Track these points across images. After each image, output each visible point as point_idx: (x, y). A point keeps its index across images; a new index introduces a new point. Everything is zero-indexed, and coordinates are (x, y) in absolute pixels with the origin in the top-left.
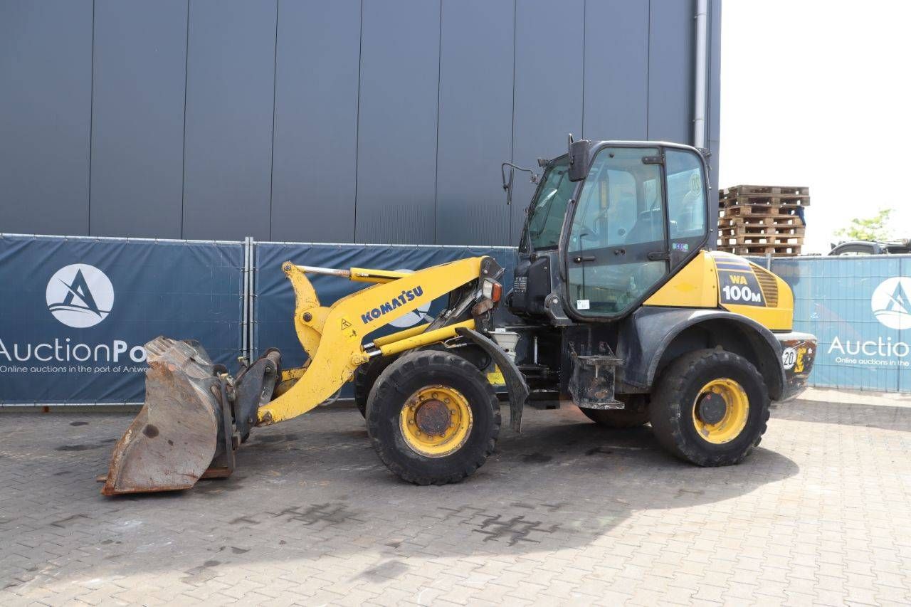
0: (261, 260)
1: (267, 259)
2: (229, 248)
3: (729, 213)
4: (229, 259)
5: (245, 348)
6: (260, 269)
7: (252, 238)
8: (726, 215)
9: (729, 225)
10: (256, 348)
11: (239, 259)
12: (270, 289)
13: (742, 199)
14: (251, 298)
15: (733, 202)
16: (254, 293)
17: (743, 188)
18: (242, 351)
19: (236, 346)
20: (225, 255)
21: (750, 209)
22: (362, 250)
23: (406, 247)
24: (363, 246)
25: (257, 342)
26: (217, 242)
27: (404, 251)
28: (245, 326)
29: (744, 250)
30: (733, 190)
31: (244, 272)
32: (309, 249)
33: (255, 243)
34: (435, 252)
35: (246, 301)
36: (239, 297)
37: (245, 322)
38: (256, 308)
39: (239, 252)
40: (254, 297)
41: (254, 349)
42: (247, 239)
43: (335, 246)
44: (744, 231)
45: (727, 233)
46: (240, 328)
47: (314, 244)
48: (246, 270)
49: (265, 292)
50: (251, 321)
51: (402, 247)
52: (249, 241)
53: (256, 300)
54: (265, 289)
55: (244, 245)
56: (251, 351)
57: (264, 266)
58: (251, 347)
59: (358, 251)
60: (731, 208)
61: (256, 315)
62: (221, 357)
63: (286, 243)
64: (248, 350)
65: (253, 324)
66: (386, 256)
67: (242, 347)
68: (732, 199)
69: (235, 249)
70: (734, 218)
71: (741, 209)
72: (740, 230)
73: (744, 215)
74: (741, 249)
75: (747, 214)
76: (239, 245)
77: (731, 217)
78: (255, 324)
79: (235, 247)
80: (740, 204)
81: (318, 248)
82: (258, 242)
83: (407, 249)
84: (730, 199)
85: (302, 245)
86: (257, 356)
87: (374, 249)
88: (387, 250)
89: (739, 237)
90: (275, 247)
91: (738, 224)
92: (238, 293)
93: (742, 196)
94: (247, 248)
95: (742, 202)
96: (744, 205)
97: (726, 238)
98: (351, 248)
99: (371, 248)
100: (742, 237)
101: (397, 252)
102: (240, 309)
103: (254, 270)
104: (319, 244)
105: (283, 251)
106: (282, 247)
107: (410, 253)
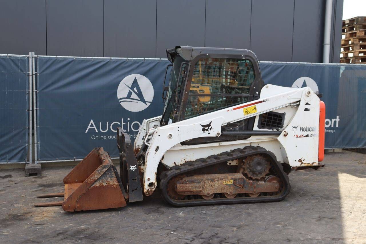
0: (40, 69)
1: (44, 68)
2: (18, 60)
3: (348, 36)
4: (18, 66)
5: (31, 126)
6: (40, 74)
7: (33, 53)
8: (346, 37)
9: (348, 44)
10: (38, 126)
11: (25, 67)
12: (47, 87)
13: (358, 26)
14: (34, 93)
15: (351, 29)
16: (36, 89)
17: (359, 18)
18: (29, 128)
19: (25, 125)
20: (15, 64)
21: (364, 32)
22: (109, 61)
23: (136, 60)
24: (109, 59)
25: (39, 122)
26: (9, 55)
27: (135, 62)
28: (31, 112)
29: (358, 60)
30: (352, 21)
31: (29, 76)
32: (72, 61)
33: (36, 56)
34: (156, 63)
35: (31, 95)
36: (26, 92)
37: (31, 109)
38: (38, 99)
39: (25, 62)
40: (36, 92)
41: (37, 127)
42: (30, 53)
43: (90, 59)
44: (359, 48)
45: (347, 49)
46: (27, 113)
47: (76, 57)
48: (31, 74)
49: (43, 89)
50: (35, 108)
51: (134, 60)
52: (31, 54)
53: (38, 94)
54: (44, 87)
55: (28, 58)
56: (35, 128)
57: (43, 71)
58: (35, 125)
59: (105, 63)
60: (350, 33)
61: (38, 104)
62: (14, 133)
63: (57, 56)
64: (33, 128)
65: (36, 110)
66: (123, 65)
67: (29, 126)
68: (351, 26)
69: (22, 60)
70: (352, 39)
71: (357, 33)
72: (356, 47)
73: (359, 37)
74: (357, 60)
75: (361, 36)
76: (25, 57)
77: (350, 39)
78: (38, 110)
79: (22, 59)
80: (356, 29)
81: (79, 60)
82: (39, 56)
83: (138, 61)
84: (349, 27)
85: (68, 58)
86: (39, 131)
87: (116, 61)
88: (125, 62)
89: (355, 52)
90: (50, 59)
91: (355, 43)
92: (25, 90)
93: (358, 24)
94: (30, 60)
95: (358, 28)
96: (359, 30)
97: (346, 52)
98: (101, 60)
99: (114, 61)
100: (357, 52)
101: (131, 63)
102: (27, 100)
103: (36, 75)
104: (79, 57)
105: (56, 61)
106: (55, 59)
107: (140, 63)
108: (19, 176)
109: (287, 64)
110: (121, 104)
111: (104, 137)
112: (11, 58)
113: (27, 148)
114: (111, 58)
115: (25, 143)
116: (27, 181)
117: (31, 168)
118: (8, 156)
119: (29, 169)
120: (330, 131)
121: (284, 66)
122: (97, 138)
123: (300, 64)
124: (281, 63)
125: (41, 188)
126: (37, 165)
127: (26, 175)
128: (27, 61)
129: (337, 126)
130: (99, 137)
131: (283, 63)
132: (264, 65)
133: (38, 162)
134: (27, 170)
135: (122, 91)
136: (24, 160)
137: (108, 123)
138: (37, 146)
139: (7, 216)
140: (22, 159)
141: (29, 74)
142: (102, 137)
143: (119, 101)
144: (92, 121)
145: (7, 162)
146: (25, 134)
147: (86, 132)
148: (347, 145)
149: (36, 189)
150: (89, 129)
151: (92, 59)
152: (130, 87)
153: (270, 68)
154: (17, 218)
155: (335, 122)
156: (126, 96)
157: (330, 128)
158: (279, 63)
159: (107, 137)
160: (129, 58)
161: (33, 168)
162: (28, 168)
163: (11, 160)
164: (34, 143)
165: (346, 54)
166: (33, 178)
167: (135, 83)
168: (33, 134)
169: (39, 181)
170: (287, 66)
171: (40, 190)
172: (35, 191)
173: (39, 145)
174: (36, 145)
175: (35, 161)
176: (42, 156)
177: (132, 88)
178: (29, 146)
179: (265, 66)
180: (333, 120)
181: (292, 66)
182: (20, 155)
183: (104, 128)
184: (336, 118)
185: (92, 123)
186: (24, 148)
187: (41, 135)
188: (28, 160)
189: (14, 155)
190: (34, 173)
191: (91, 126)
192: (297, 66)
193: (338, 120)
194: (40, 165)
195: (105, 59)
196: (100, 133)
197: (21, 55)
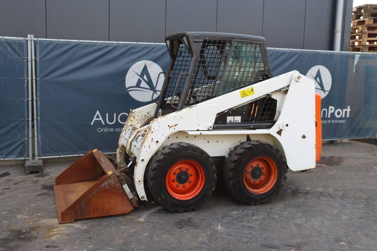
0: (40, 53)
1: (45, 52)
2: (15, 43)
3: (355, 24)
4: (15, 51)
5: (30, 118)
6: (40, 59)
7: (32, 36)
9: (355, 32)
10: (39, 118)
11: (23, 52)
12: (48, 74)
13: (367, 14)
14: (34, 81)
15: (358, 17)
16: (36, 77)
17: (368, 6)
18: (28, 121)
19: (24, 117)
20: (12, 47)
21: (372, 20)
22: (116, 46)
23: (147, 45)
24: (117, 43)
25: (39, 113)
26: (5, 37)
27: (146, 47)
28: (30, 102)
29: (366, 49)
30: (359, 9)
31: (28, 61)
32: (76, 45)
33: (36, 39)
35: (30, 83)
36: (24, 80)
37: (30, 99)
38: (38, 88)
39: (23, 46)
40: (36, 80)
41: (37, 119)
42: (29, 36)
43: (96, 43)
44: (367, 36)
45: (354, 37)
46: (26, 104)
47: (80, 41)
48: (29, 60)
49: (44, 77)
50: (35, 97)
51: (144, 45)
52: (30, 37)
53: (38, 84)
54: (44, 74)
55: (27, 41)
56: (35, 120)
57: (44, 57)
58: (35, 117)
59: (113, 47)
60: (358, 21)
61: (38, 93)
62: (12, 125)
63: (59, 40)
64: (33, 120)
65: (36, 100)
66: (133, 51)
67: (28, 118)
68: (359, 14)
69: (20, 44)
70: (360, 28)
71: (366, 21)
72: (364, 36)
73: (368, 25)
74: (364, 48)
75: (370, 24)
76: (23, 40)
77: (358, 27)
78: (38, 100)
79: (20, 42)
80: (365, 17)
81: (84, 44)
82: (38, 39)
83: (148, 46)
84: (357, 15)
85: (71, 42)
86: (39, 124)
87: (125, 45)
88: (133, 47)
89: (364, 40)
90: (51, 43)
91: (363, 31)
92: (24, 78)
93: (367, 12)
94: (29, 43)
95: (366, 16)
96: (369, 18)
97: (353, 41)
98: (108, 45)
99: (122, 45)
100: (365, 40)
101: (141, 48)
102: (26, 89)
103: (35, 60)
104: (84, 41)
105: (57, 46)
106: (57, 43)
107: (150, 49)
108: (18, 174)
109: (302, 51)
110: (130, 93)
111: (112, 130)
112: (7, 41)
113: (26, 142)
114: (119, 42)
115: (24, 136)
116: (27, 180)
117: (32, 165)
118: (5, 152)
119: (29, 167)
120: (341, 121)
121: (300, 53)
122: (103, 130)
123: (314, 52)
124: (297, 51)
125: (45, 191)
126: (38, 161)
127: (27, 173)
128: (25, 44)
129: (348, 116)
130: (106, 130)
131: (298, 51)
132: (279, 52)
133: (39, 158)
134: (27, 168)
135: (131, 79)
136: (23, 156)
137: (115, 114)
138: (38, 140)
139: (9, 233)
140: (20, 154)
141: (27, 59)
142: (109, 130)
143: (128, 90)
144: (98, 112)
145: (4, 158)
146: (24, 127)
147: (92, 124)
148: (356, 135)
149: (39, 193)
150: (95, 121)
151: (98, 43)
152: (140, 75)
153: (286, 55)
154: (22, 236)
155: (346, 112)
156: (135, 85)
157: (341, 118)
158: (294, 51)
159: (114, 130)
160: (138, 43)
161: (34, 165)
162: (28, 165)
163: (8, 156)
164: (34, 137)
165: (353, 42)
166: (35, 176)
167: (145, 70)
168: (33, 127)
169: (42, 181)
170: (302, 54)
171: (45, 194)
172: (40, 195)
173: (40, 139)
174: (36, 138)
175: (36, 157)
176: (44, 151)
177: (142, 76)
178: (28, 140)
179: (281, 53)
180: (344, 110)
181: (307, 53)
182: (18, 150)
183: (111, 120)
184: (347, 108)
185: (98, 115)
186: (23, 143)
187: (43, 129)
188: (28, 156)
189: (11, 150)
190: (36, 170)
191: (96, 118)
192: (312, 54)
193: (349, 110)
194: (41, 161)
195: (112, 43)
196: (107, 125)
197: (18, 38)
